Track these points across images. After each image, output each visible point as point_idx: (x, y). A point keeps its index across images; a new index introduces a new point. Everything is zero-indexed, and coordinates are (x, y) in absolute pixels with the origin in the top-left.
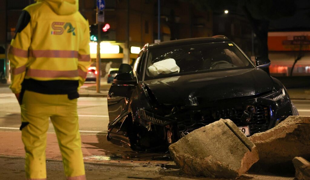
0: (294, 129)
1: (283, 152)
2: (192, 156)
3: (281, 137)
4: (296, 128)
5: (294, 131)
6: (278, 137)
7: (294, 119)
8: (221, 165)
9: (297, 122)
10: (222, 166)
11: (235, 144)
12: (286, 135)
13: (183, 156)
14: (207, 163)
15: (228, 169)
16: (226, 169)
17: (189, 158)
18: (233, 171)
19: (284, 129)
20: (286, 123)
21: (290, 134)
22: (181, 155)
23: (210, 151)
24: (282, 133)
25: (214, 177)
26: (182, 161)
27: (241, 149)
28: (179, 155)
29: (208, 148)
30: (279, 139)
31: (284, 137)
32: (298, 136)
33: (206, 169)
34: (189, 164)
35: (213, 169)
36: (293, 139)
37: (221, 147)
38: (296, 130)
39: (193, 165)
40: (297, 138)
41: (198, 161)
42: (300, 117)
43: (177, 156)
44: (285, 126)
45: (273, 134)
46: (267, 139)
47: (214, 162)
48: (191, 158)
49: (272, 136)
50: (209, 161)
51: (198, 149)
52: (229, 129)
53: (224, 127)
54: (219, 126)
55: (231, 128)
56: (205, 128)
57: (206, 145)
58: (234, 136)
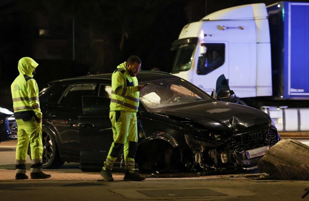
2: (288, 165)
13: (281, 165)
14: (303, 169)
17: (286, 166)
23: (299, 160)
25: (305, 178)
33: (302, 173)
35: (308, 173)
37: (305, 157)
48: (288, 167)
50: (304, 167)
51: (288, 160)
52: (298, 145)
53: (293, 144)
54: (289, 144)
55: (299, 145)
56: (278, 145)
57: (292, 157)
58: (307, 150)
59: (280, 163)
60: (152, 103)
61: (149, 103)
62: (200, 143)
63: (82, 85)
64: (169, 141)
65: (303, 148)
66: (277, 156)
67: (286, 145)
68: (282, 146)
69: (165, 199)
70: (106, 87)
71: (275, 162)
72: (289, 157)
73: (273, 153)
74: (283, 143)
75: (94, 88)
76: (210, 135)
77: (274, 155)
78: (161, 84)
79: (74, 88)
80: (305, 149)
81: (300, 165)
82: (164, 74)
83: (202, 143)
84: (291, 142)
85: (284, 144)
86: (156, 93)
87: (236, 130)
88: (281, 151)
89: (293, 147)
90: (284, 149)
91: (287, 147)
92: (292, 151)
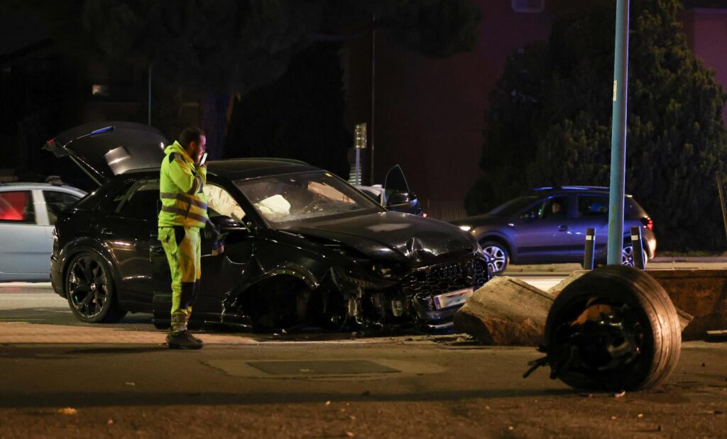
2: (504, 320)
13: (492, 321)
14: (528, 327)
17: (501, 322)
22: (489, 320)
23: (522, 313)
26: (492, 327)
28: (487, 320)
34: (503, 329)
39: (508, 332)
41: (516, 326)
43: (485, 322)
47: (539, 325)
48: (504, 323)
50: (532, 325)
51: (503, 312)
52: (521, 287)
53: (513, 285)
54: (506, 284)
55: (524, 287)
56: (488, 288)
57: (510, 307)
58: (537, 295)
59: (490, 316)
60: (276, 213)
61: (271, 213)
62: (356, 281)
64: (304, 278)
65: (530, 292)
66: (485, 305)
67: (502, 287)
68: (495, 288)
69: (294, 378)
71: (483, 315)
73: (480, 300)
74: (496, 283)
76: (374, 269)
77: (481, 304)
78: (292, 181)
79: (143, 187)
81: (525, 321)
83: (360, 283)
84: (509, 282)
85: (498, 285)
86: (284, 196)
87: (418, 260)
88: (492, 297)
89: (513, 290)
90: (498, 294)
91: (503, 289)
92: (511, 297)
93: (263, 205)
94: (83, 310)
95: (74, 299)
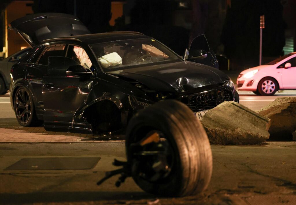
0: (287, 107)
1: (279, 124)
2: (223, 129)
3: (277, 113)
4: (289, 105)
5: (287, 108)
6: (275, 113)
7: (284, 99)
8: (251, 134)
9: (288, 101)
10: (253, 135)
11: (253, 119)
12: (281, 111)
13: (214, 129)
14: (238, 133)
15: (258, 136)
16: (257, 137)
17: (220, 130)
18: (264, 137)
19: (279, 107)
20: (279, 102)
21: (284, 110)
22: (213, 129)
23: (235, 124)
24: (277, 110)
25: (241, 144)
26: (214, 133)
27: (260, 122)
28: (211, 129)
29: (232, 123)
30: (276, 114)
31: (280, 113)
32: (290, 111)
33: (237, 138)
34: (221, 135)
35: (243, 138)
36: (286, 114)
37: (243, 121)
38: (289, 107)
39: (224, 136)
40: (289, 113)
41: (229, 133)
42: (290, 98)
43: (210, 130)
44: (280, 104)
45: (270, 111)
46: (265, 115)
47: (244, 133)
48: (222, 131)
49: (269, 112)
50: (239, 132)
51: (224, 124)
52: (239, 108)
53: (234, 106)
54: (230, 106)
55: (240, 108)
56: (218, 108)
57: (229, 121)
58: (247, 113)
59: (214, 126)
60: (110, 63)
61: (107, 63)
62: (143, 104)
63: (55, 46)
64: (115, 102)
65: (244, 111)
66: (213, 119)
67: (226, 108)
68: (222, 109)
70: (74, 47)
71: (210, 125)
72: (226, 120)
73: (210, 117)
74: (224, 105)
75: (63, 49)
76: (157, 96)
77: (210, 119)
78: (126, 44)
79: (50, 49)
80: (245, 112)
81: (235, 130)
82: (135, 34)
83: (146, 105)
84: (232, 104)
85: (224, 107)
87: (183, 91)
88: (218, 114)
89: (233, 110)
90: (223, 112)
91: (227, 109)
92: (231, 114)
93: (103, 59)
94: (21, 119)
95: (18, 113)
